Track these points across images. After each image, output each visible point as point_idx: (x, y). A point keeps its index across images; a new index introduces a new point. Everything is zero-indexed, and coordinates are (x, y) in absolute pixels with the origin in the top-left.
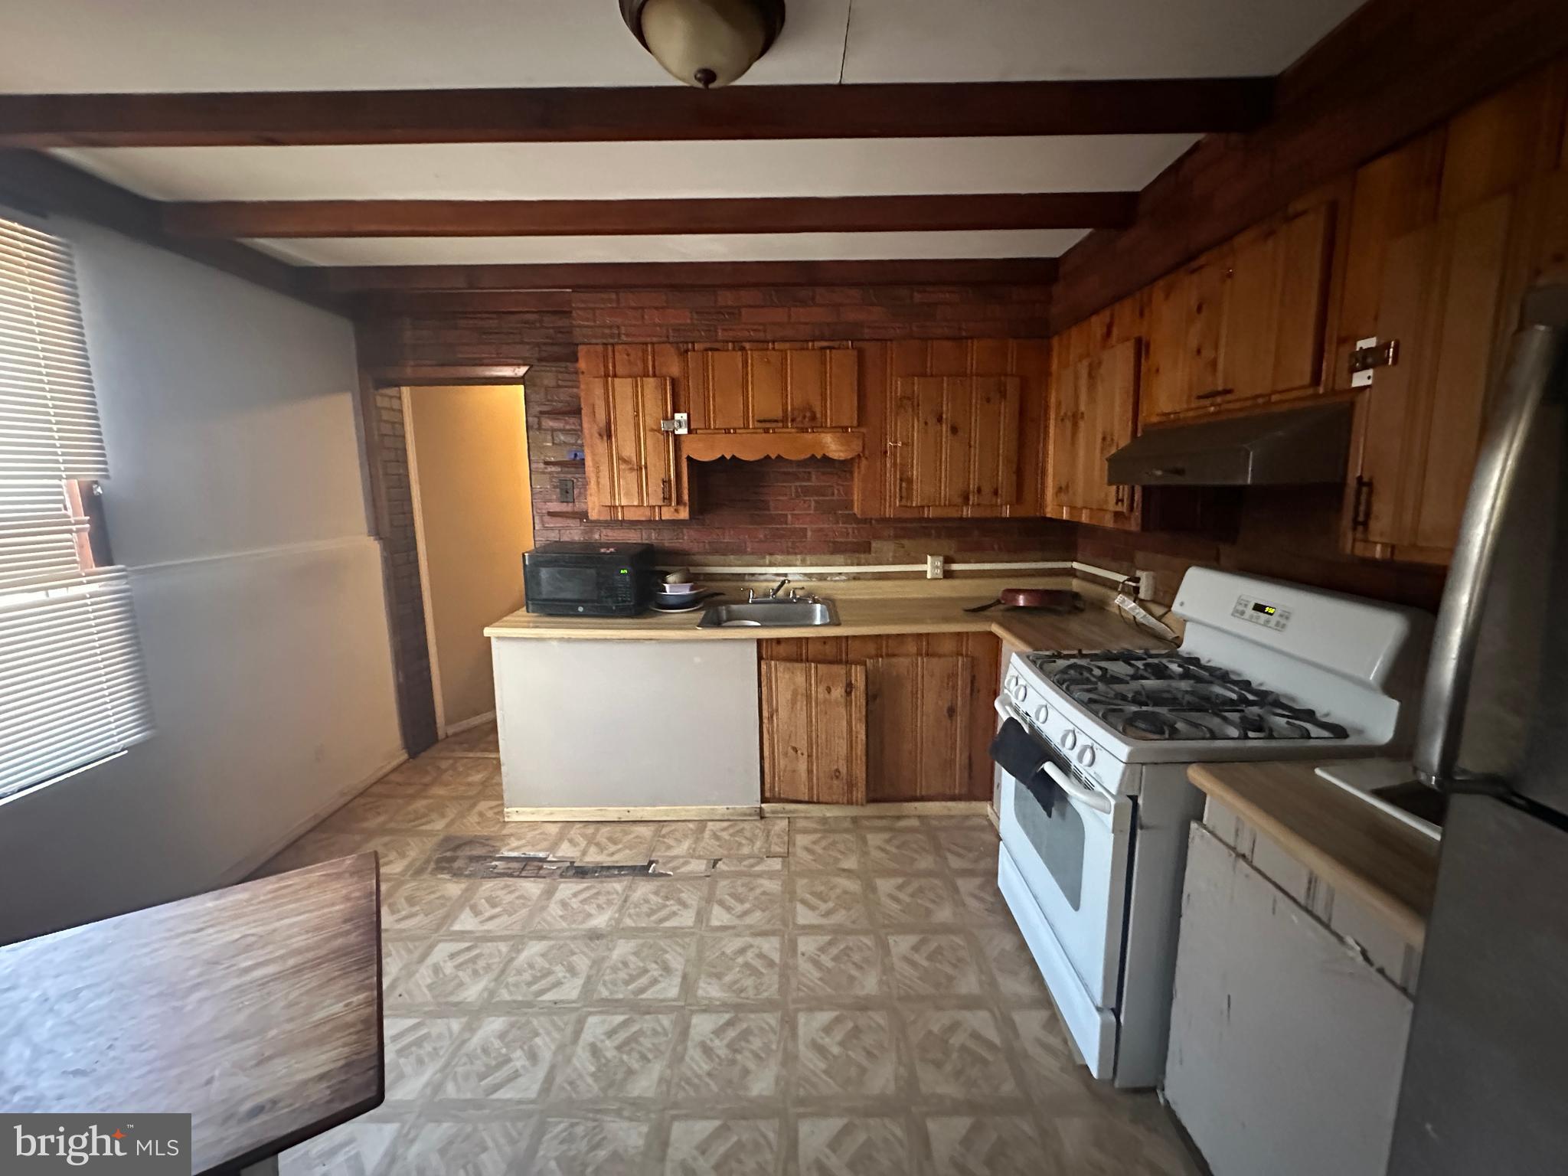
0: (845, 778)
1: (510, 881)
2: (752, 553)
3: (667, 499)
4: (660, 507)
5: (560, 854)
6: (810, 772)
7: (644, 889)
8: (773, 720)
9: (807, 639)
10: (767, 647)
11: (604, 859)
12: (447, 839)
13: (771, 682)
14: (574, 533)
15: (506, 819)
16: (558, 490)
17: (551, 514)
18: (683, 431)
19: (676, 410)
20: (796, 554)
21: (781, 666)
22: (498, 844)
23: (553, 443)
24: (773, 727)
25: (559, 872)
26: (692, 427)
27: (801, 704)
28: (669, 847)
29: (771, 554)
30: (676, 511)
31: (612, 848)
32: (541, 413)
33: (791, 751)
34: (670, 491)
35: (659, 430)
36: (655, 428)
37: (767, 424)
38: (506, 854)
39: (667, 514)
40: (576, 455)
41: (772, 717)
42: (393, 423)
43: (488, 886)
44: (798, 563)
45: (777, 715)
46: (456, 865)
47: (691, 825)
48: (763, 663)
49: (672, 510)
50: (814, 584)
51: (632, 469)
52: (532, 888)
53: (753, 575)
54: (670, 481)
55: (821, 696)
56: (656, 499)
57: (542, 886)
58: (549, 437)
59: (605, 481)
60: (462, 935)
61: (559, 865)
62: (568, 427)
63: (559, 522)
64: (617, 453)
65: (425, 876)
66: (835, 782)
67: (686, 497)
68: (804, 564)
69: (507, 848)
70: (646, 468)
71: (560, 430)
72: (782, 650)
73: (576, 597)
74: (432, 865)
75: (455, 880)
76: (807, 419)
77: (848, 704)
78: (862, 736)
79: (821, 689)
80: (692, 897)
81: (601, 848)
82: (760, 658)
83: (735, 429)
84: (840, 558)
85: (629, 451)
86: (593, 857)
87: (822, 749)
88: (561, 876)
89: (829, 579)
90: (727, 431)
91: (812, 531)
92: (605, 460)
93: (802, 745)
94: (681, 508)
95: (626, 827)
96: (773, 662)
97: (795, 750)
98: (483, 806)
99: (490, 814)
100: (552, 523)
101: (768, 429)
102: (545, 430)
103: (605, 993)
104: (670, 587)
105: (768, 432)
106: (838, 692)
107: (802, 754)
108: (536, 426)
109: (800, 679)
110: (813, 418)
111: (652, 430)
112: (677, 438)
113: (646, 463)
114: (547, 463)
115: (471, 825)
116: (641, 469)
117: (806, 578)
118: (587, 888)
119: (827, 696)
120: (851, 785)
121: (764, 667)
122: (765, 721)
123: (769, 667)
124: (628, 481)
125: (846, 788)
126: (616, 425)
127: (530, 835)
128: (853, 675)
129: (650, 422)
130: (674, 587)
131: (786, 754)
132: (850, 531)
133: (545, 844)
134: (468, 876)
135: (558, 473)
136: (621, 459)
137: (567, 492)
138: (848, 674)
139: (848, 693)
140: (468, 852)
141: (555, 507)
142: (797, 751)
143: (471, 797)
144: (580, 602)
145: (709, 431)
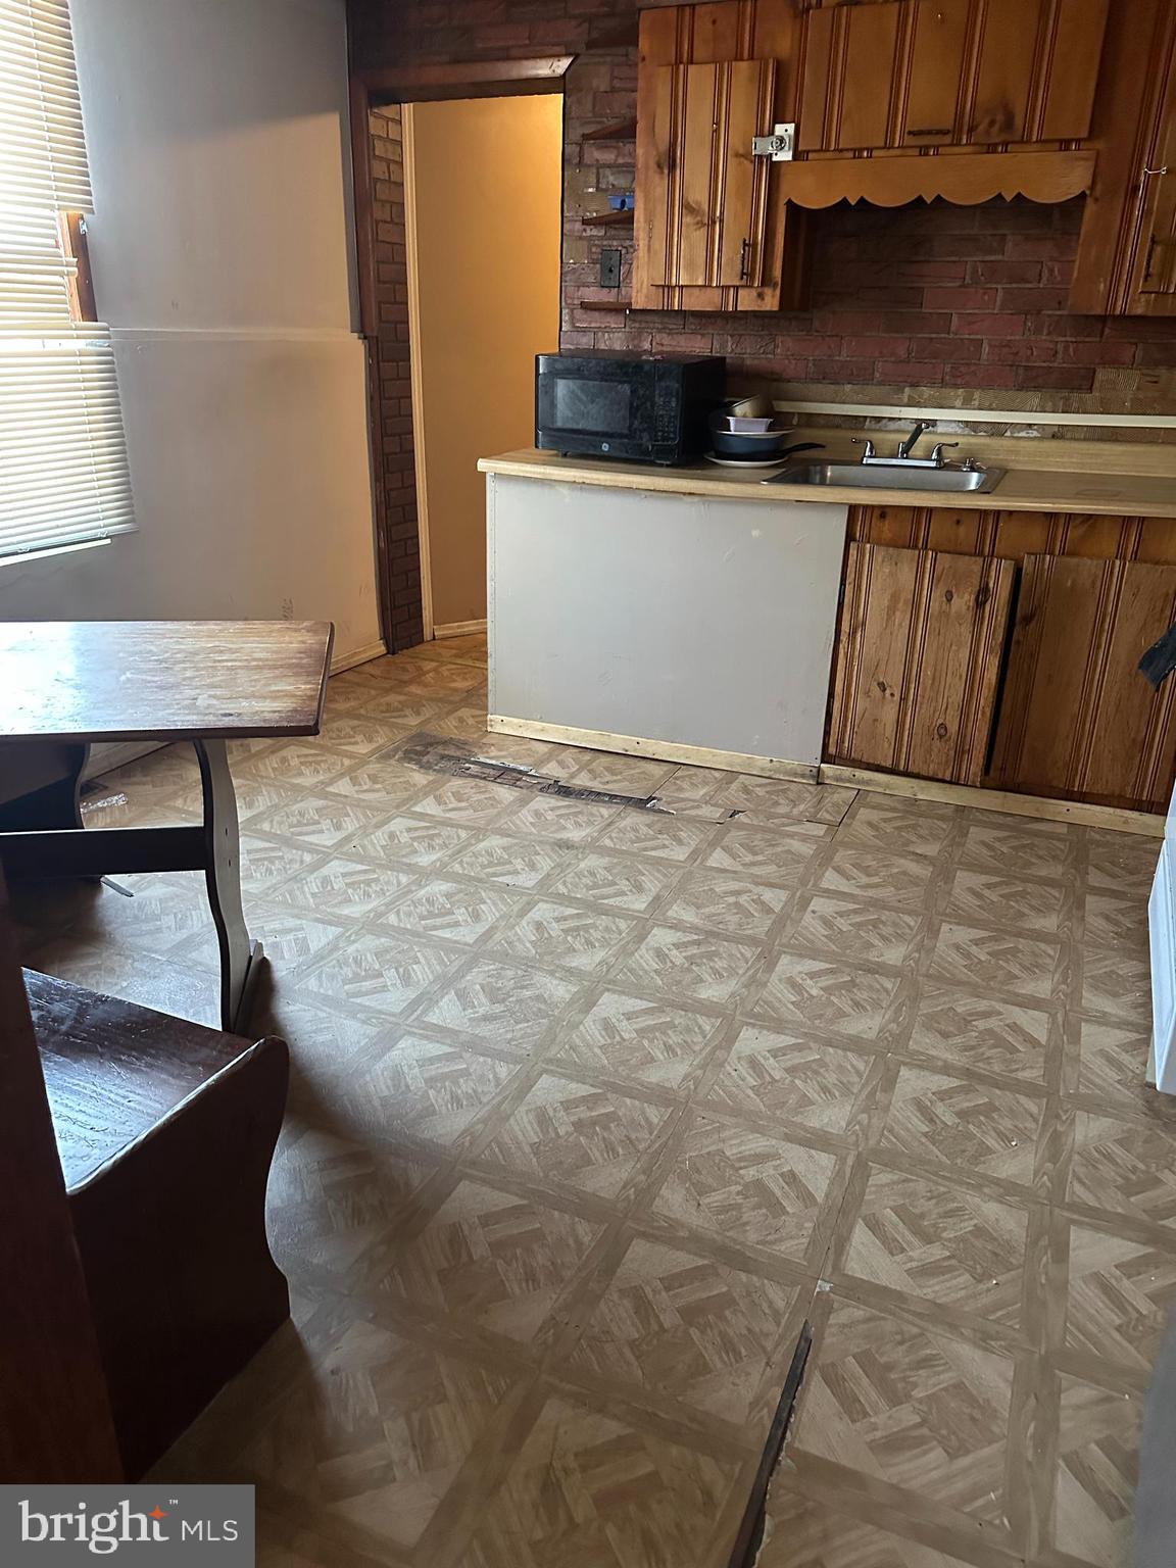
0: (954, 736)
1: (482, 783)
2: (881, 383)
3: (747, 274)
4: (737, 288)
5: (544, 771)
6: (900, 724)
7: (634, 819)
8: (854, 637)
9: (930, 510)
10: (864, 522)
11: (597, 786)
12: (420, 735)
13: (860, 577)
14: (615, 339)
15: (489, 729)
16: (598, 266)
17: (586, 307)
18: (785, 156)
19: (778, 118)
20: (956, 386)
21: (880, 553)
22: (476, 750)
23: (597, 189)
24: (854, 649)
25: (539, 787)
26: (801, 148)
27: (902, 618)
28: (681, 789)
29: (913, 385)
30: (761, 296)
31: (609, 777)
32: (586, 137)
33: (876, 691)
34: (754, 261)
35: (746, 155)
36: (741, 151)
37: (927, 140)
38: (482, 760)
39: (747, 301)
40: (623, 203)
41: (855, 633)
42: (389, 162)
43: (457, 783)
44: (958, 403)
45: (863, 630)
46: (425, 759)
47: (717, 774)
48: (853, 545)
49: (754, 293)
50: (981, 440)
51: (700, 224)
52: (505, 793)
53: (879, 419)
54: (755, 244)
55: (935, 606)
56: (730, 277)
57: (517, 794)
58: (593, 179)
59: (660, 245)
60: (422, 816)
61: (540, 780)
62: (620, 161)
63: (596, 320)
64: (682, 197)
65: (393, 762)
66: (937, 743)
67: (777, 272)
68: (967, 404)
69: (486, 755)
70: (721, 221)
71: (609, 166)
72: (887, 529)
73: (599, 428)
74: (400, 754)
75: (422, 771)
76: (997, 126)
77: (977, 621)
78: (991, 676)
79: (938, 594)
80: (692, 839)
81: (594, 775)
82: (850, 537)
83: (870, 150)
84: (1035, 398)
85: (699, 194)
86: (582, 781)
87: (925, 689)
88: (541, 790)
89: (1008, 434)
90: (857, 153)
91: (990, 346)
92: (662, 209)
93: (894, 679)
94: (768, 291)
95: (631, 761)
96: (868, 546)
97: (882, 687)
98: (465, 712)
99: (471, 721)
100: (586, 320)
101: (927, 147)
102: (589, 166)
103: (562, 889)
104: (736, 421)
105: (927, 154)
106: (963, 601)
107: (892, 695)
108: (576, 161)
109: (906, 575)
110: (1009, 124)
111: (737, 155)
112: (775, 167)
113: (722, 213)
114: (585, 222)
115: (449, 727)
116: (714, 223)
117: (967, 431)
118: (569, 807)
119: (945, 607)
120: (961, 752)
121: (853, 552)
122: (844, 638)
123: (861, 552)
124: (693, 242)
125: (952, 753)
126: (683, 149)
127: (513, 749)
128: (993, 574)
129: (736, 142)
130: (743, 422)
131: (867, 693)
132: (1060, 347)
133: (530, 760)
134: (438, 771)
135: (601, 238)
136: (687, 208)
137: (611, 271)
138: (985, 574)
139: (980, 604)
140: (440, 750)
141: (593, 294)
142: (884, 690)
143: (451, 702)
144: (606, 436)
145: (828, 155)
